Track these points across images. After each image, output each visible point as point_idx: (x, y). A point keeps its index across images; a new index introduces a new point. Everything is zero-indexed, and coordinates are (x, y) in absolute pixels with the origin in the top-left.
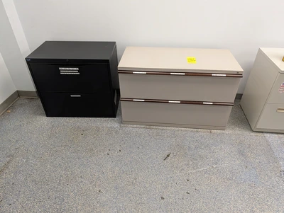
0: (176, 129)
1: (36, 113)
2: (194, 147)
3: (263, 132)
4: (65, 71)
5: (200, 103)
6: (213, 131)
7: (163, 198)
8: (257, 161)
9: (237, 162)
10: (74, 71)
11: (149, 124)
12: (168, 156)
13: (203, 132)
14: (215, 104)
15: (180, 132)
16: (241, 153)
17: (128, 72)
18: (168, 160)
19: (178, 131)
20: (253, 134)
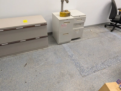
2: (37, 57)
5: (35, 39)
6: (44, 49)
7: (26, 82)
8: (61, 54)
9: (54, 57)
11: (15, 54)
12: (26, 64)
13: (40, 50)
14: (41, 38)
15: (30, 53)
16: (55, 53)
18: (26, 66)
19: (29, 53)
20: (58, 46)
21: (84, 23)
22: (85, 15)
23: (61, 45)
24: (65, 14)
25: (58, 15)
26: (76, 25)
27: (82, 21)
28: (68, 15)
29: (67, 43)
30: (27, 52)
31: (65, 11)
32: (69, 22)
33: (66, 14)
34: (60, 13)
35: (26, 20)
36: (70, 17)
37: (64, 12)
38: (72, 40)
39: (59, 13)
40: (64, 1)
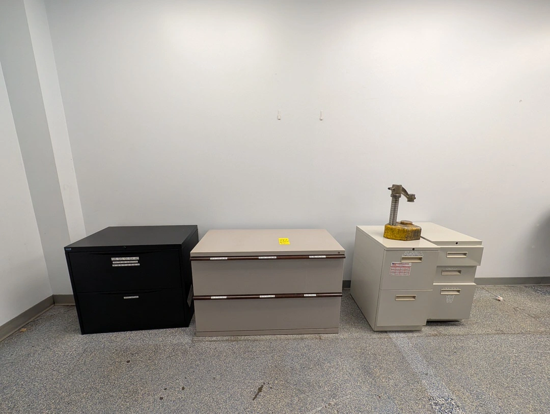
0: (274, 337)
1: (66, 330)
2: (298, 367)
3: (386, 332)
4: (119, 262)
5: (300, 296)
6: (324, 336)
9: (364, 389)
10: (132, 261)
11: (235, 333)
12: (260, 390)
13: (310, 340)
14: (320, 296)
15: (278, 343)
17: (204, 258)
19: (276, 340)
20: (375, 336)
21: (474, 267)
22: (480, 243)
23: (383, 335)
24: (404, 231)
25: (378, 234)
26: (443, 269)
27: (468, 262)
28: (414, 236)
29: (410, 335)
30: (268, 337)
31: (402, 223)
32: (420, 259)
33: (407, 231)
34: (387, 229)
35: (285, 239)
36: (421, 244)
37: (399, 227)
38: (430, 323)
39: (382, 229)
40: (400, 197)
